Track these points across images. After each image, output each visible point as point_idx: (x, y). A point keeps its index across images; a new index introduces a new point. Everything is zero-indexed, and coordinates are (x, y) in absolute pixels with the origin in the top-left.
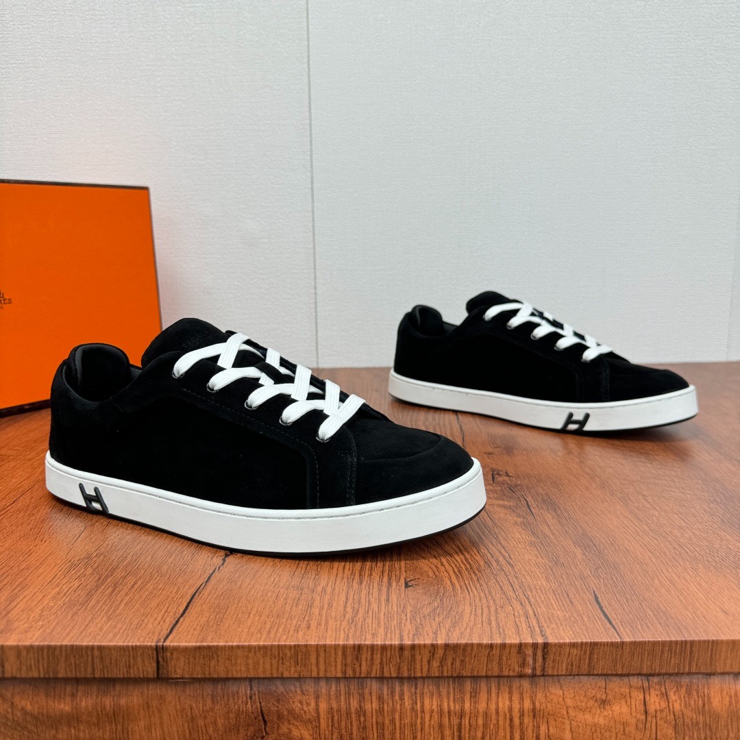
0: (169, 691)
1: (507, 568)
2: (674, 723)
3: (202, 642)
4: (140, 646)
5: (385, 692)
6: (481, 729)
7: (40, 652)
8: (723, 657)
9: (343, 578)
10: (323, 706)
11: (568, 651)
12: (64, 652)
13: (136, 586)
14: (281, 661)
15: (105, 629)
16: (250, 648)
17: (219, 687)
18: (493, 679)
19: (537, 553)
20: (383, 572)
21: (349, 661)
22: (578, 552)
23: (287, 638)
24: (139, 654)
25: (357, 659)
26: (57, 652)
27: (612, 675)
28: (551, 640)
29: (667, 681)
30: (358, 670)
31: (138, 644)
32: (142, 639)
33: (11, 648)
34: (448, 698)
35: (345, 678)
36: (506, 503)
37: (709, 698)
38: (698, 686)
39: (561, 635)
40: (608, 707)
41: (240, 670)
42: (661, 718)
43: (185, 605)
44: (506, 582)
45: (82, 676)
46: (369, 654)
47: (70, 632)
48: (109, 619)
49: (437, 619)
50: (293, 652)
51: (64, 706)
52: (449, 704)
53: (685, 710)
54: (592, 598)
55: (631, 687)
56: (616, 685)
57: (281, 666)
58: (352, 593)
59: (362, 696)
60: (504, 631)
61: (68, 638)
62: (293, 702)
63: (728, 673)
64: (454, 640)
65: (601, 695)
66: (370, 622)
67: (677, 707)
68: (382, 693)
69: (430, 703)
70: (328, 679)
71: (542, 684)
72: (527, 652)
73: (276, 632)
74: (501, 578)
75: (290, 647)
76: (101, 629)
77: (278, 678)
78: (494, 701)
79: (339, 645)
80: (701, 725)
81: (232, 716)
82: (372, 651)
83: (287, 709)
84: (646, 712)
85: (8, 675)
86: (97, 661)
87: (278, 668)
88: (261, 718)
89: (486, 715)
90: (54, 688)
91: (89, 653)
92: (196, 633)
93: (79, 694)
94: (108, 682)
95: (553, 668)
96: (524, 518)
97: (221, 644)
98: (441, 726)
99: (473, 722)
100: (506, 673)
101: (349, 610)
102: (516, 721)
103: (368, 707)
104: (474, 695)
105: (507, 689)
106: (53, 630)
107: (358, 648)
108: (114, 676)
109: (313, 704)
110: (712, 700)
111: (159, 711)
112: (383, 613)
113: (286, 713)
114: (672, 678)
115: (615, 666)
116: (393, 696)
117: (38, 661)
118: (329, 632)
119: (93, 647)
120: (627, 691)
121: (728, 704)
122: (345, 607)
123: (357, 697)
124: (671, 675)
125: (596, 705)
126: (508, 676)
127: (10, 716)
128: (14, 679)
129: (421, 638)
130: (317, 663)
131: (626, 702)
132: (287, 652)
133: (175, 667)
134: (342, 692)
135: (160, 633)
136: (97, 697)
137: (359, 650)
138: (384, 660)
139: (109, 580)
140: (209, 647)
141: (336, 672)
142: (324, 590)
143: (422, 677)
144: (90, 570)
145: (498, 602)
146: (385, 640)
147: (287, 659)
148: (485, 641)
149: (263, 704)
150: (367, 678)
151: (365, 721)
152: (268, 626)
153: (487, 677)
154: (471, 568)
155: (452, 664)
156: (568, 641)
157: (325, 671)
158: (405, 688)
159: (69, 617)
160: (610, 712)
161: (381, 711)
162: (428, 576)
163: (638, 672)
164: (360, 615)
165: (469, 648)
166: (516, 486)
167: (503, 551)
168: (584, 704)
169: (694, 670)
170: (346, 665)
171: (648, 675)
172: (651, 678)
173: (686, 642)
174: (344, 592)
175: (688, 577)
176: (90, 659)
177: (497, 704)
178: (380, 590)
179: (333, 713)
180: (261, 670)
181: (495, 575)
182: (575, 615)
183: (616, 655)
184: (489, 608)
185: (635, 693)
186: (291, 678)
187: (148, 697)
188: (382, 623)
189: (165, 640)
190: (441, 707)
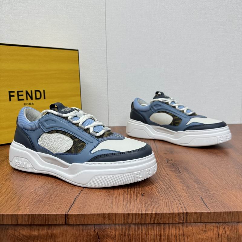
0: (69, 229)
1: (173, 190)
2: (227, 238)
3: (80, 212)
4: (60, 214)
5: (137, 228)
6: (167, 240)
7: (29, 216)
9: (122, 193)
10: (117, 233)
11: (194, 215)
12: (36, 217)
13: (57, 196)
15: (49, 209)
16: (94, 215)
17: (85, 227)
18: (170, 224)
19: (182, 185)
20: (134, 191)
21: (125, 218)
22: (195, 184)
23: (106, 211)
24: (60, 217)
25: (128, 218)
26: (34, 216)
27: (207, 223)
28: (188, 212)
30: (128, 221)
31: (60, 213)
32: (61, 212)
33: (20, 215)
34: (156, 231)
35: (124, 224)
36: (172, 169)
37: (238, 230)
38: (235, 226)
39: (191, 210)
40: (206, 233)
41: (91, 222)
42: (223, 236)
43: (73, 201)
45: (42, 224)
46: (132, 216)
47: (38, 210)
48: (50, 206)
49: (152, 205)
50: (108, 216)
51: (36, 233)
52: (156, 232)
53: (230, 234)
54: (201, 199)
55: (213, 226)
56: (209, 226)
57: (104, 220)
58: (125, 198)
59: (129, 230)
60: (173, 209)
61: (37, 212)
62: (108, 232)
64: (158, 211)
65: (204, 229)
66: (132, 206)
67: (228, 233)
69: (151, 232)
70: (118, 224)
71: (186, 226)
72: (181, 216)
73: (103, 210)
74: (172, 193)
75: (107, 214)
76: (48, 209)
77: (103, 224)
79: (122, 213)
80: (236, 239)
81: (89, 236)
82: (133, 215)
84: (218, 234)
85: (19, 223)
86: (47, 219)
87: (103, 221)
88: (98, 237)
89: (168, 235)
90: (33, 228)
91: (44, 216)
92: (77, 210)
93: (41, 230)
94: (50, 225)
95: (189, 220)
96: (178, 174)
97: (85, 213)
98: (154, 239)
99: (164, 238)
100: (174, 222)
101: (125, 203)
102: (178, 237)
103: (131, 233)
104: (165, 229)
105: (175, 227)
106: (32, 210)
107: (128, 214)
108: (52, 224)
109: (114, 232)
111: (66, 235)
112: (135, 204)
113: (105, 235)
114: (226, 223)
115: (208, 220)
116: (139, 230)
117: (28, 219)
118: (119, 210)
119: (45, 214)
120: (213, 228)
122: (123, 202)
123: (128, 230)
124: (226, 222)
125: (203, 232)
126: (175, 223)
127: (19, 237)
128: (21, 225)
129: (148, 211)
130: (116, 219)
131: (212, 231)
132: (106, 216)
133: (71, 221)
134: (123, 228)
135: (66, 210)
136: (46, 230)
137: (128, 215)
138: (136, 218)
139: (48, 194)
140: (82, 214)
141: (121, 222)
142: (116, 197)
143: (148, 224)
144: (42, 191)
145: (171, 200)
146: (137, 212)
147: (106, 218)
148: (168, 212)
149: (98, 233)
150: (131, 224)
151: (130, 238)
152: (100, 208)
153: (168, 223)
154: (162, 190)
155: (158, 219)
156: (194, 212)
157: (118, 222)
158: (143, 226)
159: (37, 205)
160: (207, 235)
161: (135, 235)
162: (149, 192)
163: (216, 221)
164: (129, 203)
165: (163, 214)
166: (175, 164)
167: (172, 185)
168: (199, 232)
169: (233, 221)
170: (124, 220)
171: (219, 223)
172: (220, 224)
173: (230, 212)
174: (123, 197)
175: (230, 192)
176: (44, 218)
177: (172, 232)
178: (134, 197)
179: (120, 235)
180: (98, 221)
181: (170, 192)
182: (195, 204)
183: (209, 216)
184: (168, 202)
185: (215, 229)
186: (107, 224)
187: (62, 231)
188: (135, 207)
189: (68, 212)
190: (154, 233)
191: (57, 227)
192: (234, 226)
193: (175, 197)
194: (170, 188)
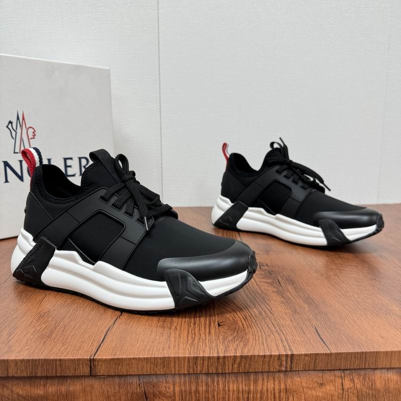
0: (96, 383)
1: (270, 315)
2: (357, 394)
3: (115, 355)
5: (209, 381)
6: (259, 400)
7: (28, 363)
8: (381, 360)
9: (185, 322)
10: (177, 389)
11: (303, 358)
12: (40, 363)
13: (76, 327)
14: (155, 366)
15: (62, 350)
16: (139, 359)
17: (123, 380)
18: (265, 374)
19: (285, 307)
20: (206, 318)
21: (191, 364)
22: (306, 306)
23: (159, 353)
24: (81, 363)
25: (195, 364)
26: (37, 362)
27: (325, 370)
28: (295, 353)
29: (353, 373)
30: (196, 370)
31: (80, 358)
32: (82, 355)
33: (12, 361)
34: (242, 384)
35: (189, 374)
36: (267, 280)
37: (375, 382)
39: (300, 349)
40: (324, 387)
41: (134, 371)
42: (351, 392)
43: (103, 337)
44: (270, 323)
45: (50, 375)
46: (202, 361)
47: (43, 352)
48: (63, 344)
49: (236, 342)
50: (162, 361)
51: (39, 391)
52: (243, 387)
53: (362, 388)
54: (315, 331)
56: (328, 376)
58: (191, 330)
59: (197, 383)
60: (270, 348)
61: (43, 356)
62: (162, 387)
63: (384, 368)
64: (245, 353)
65: (320, 381)
66: (201, 345)
67: (359, 386)
68: (208, 382)
69: (233, 386)
70: (179, 374)
71: (290, 376)
72: (283, 359)
73: (153, 351)
74: (268, 320)
75: (160, 358)
76: (60, 350)
77: (154, 374)
78: (265, 385)
79: (186, 357)
80: (371, 396)
81: (129, 395)
83: (158, 391)
84: (343, 389)
85: (10, 375)
86: (58, 367)
87: (154, 369)
88: (144, 396)
89: (262, 392)
90: (34, 382)
91: (54, 362)
92: (110, 351)
93: (48, 385)
94: (63, 378)
95: (296, 367)
96: (277, 288)
97: (124, 357)
98: (238, 398)
99: (255, 396)
100: (272, 370)
101: (190, 338)
102: (277, 395)
103: (200, 389)
104: (256, 381)
105: (272, 378)
106: (34, 351)
107: (196, 357)
108: (68, 375)
109: (172, 388)
110: (376, 382)
111: (91, 393)
112: (207, 341)
113: (157, 393)
114: (356, 371)
115: (327, 365)
116: (213, 383)
117: (27, 367)
118: (180, 351)
119: (56, 359)
120: (334, 378)
121: (384, 384)
122: (188, 337)
123: (195, 384)
124: (355, 369)
125: (318, 386)
126: (273, 372)
127: (10, 397)
128: (13, 378)
129: (229, 353)
130: (175, 366)
131: (333, 384)
132: (159, 360)
133: (100, 369)
134: (187, 381)
135: (91, 352)
136: (57, 386)
137: (196, 359)
138: (209, 364)
139: (61, 324)
140: (118, 359)
141: (184, 371)
142: (176, 328)
143: (229, 373)
144: (50, 319)
145: (266, 333)
146: (210, 354)
147: (159, 364)
148: (261, 354)
149: (145, 389)
150: (200, 373)
151: (199, 396)
152: (148, 348)
153: (262, 372)
154: (252, 316)
155: (244, 366)
156: (303, 353)
157: (179, 370)
158: (220, 377)
159: (42, 344)
160: (325, 390)
161: (207, 391)
162: (230, 320)
163: (339, 368)
164: (196, 341)
165: (253, 358)
166: (273, 271)
167: (268, 307)
168: (311, 386)
169: (367, 367)
170: (189, 367)
172: (345, 371)
173: (363, 352)
174: (187, 329)
175: (362, 319)
176: (54, 366)
177: (267, 386)
178: (205, 328)
179: (182, 393)
180: (145, 370)
181: (264, 319)
182: (306, 339)
183: (328, 360)
184: (262, 336)
185: (337, 380)
186: (160, 374)
187: (84, 386)
188: (208, 345)
189: (94, 355)
190: (238, 388)
191: (75, 381)
192: (368, 376)
193: (273, 328)
194: (265, 312)
